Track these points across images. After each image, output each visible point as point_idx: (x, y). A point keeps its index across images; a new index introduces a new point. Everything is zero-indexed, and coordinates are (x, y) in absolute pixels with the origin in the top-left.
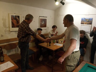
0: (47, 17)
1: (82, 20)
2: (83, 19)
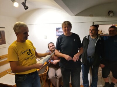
0: (4, 28)
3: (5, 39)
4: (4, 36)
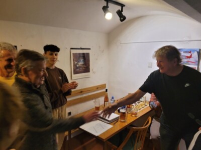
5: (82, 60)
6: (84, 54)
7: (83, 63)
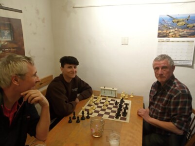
1: (160, 22)
2: (163, 20)
3: (23, 44)
4: (21, 35)
5: (7, 33)
6: (9, 19)
7: (9, 39)
